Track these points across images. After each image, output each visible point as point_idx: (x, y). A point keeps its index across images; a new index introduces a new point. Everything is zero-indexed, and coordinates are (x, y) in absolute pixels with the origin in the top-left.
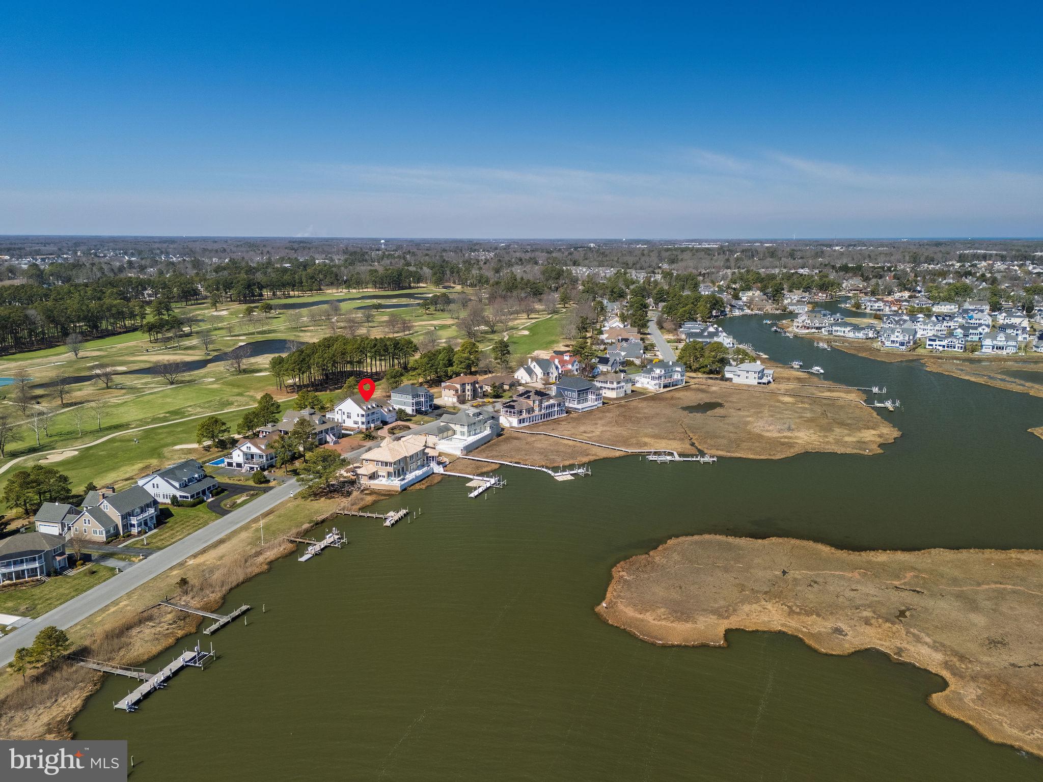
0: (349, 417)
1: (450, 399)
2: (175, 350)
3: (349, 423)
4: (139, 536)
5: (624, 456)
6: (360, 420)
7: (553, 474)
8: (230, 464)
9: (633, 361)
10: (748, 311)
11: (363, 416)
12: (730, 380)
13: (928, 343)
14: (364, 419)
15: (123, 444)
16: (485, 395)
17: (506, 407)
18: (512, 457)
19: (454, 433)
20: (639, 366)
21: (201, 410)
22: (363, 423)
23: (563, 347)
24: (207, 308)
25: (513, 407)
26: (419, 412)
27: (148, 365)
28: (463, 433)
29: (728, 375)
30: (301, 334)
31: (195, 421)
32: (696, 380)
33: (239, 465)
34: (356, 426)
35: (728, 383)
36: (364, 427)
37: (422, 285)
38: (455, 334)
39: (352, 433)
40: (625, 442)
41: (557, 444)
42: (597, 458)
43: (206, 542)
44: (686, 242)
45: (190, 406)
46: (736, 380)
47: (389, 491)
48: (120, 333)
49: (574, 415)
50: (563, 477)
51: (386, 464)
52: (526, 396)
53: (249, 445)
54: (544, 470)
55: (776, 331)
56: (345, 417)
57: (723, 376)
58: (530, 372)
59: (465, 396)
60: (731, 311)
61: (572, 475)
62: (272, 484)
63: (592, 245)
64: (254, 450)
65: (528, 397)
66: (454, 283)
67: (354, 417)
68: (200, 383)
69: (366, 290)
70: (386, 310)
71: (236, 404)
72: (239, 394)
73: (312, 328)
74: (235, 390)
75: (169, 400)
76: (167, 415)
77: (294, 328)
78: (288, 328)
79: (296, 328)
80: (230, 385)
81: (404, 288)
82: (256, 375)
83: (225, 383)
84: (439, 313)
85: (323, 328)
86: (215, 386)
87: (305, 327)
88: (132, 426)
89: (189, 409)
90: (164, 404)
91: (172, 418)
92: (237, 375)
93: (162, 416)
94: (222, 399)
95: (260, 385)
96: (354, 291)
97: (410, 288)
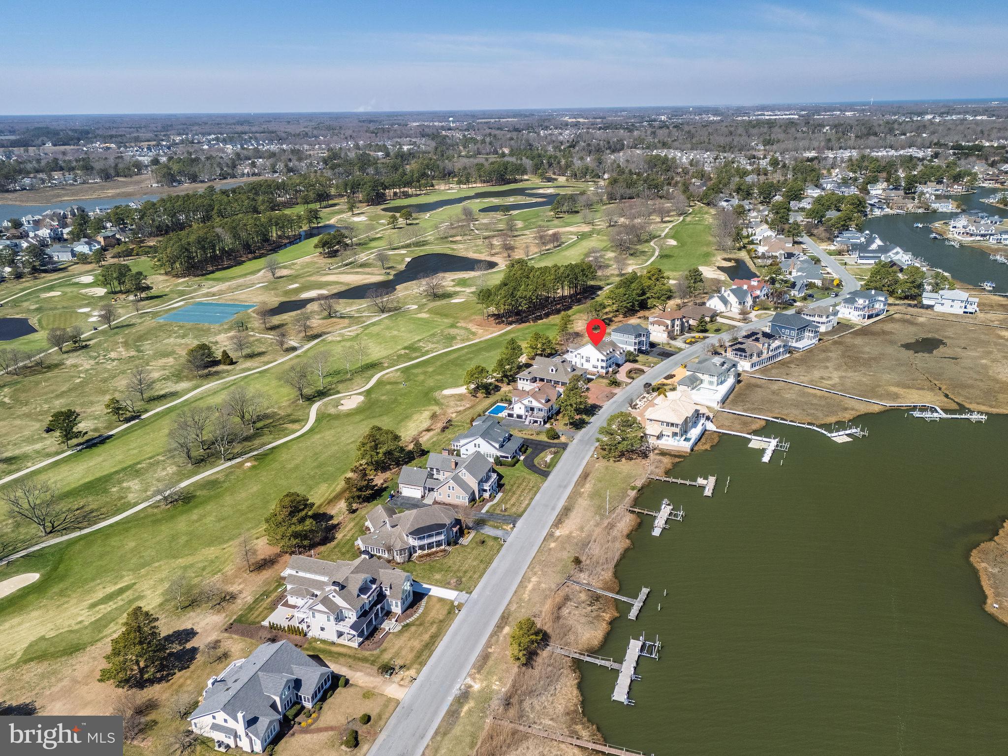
0: (588, 361)
1: (660, 335)
2: (352, 268)
3: (588, 366)
4: (492, 501)
5: (885, 411)
6: (600, 364)
7: (829, 435)
8: (510, 415)
9: (814, 283)
10: (888, 211)
11: (602, 360)
12: (930, 307)
14: (604, 364)
15: (394, 387)
16: (690, 329)
17: (736, 350)
18: (772, 412)
19: (702, 381)
20: (822, 289)
21: (433, 346)
22: (602, 367)
23: (723, 262)
24: (341, 212)
25: (743, 350)
26: (640, 351)
27: (343, 288)
28: (711, 383)
29: (926, 302)
30: (454, 246)
31: (438, 360)
32: (896, 308)
33: (519, 417)
34: (595, 370)
35: (929, 311)
36: (604, 371)
37: (526, 177)
38: (602, 245)
39: (594, 377)
40: (871, 391)
41: (804, 394)
42: (858, 414)
43: (553, 509)
44: (758, 110)
45: (419, 341)
46: (938, 308)
47: (678, 451)
48: (285, 246)
49: (796, 355)
50: (840, 437)
51: (672, 425)
52: (754, 338)
53: (531, 399)
54: (815, 428)
55: (935, 238)
56: (584, 361)
57: (921, 302)
58: (725, 301)
59: (673, 331)
60: (872, 210)
61: (848, 435)
62: (563, 439)
63: (664, 117)
64: (535, 404)
65: (757, 340)
66: (554, 174)
67: (593, 361)
68: (408, 311)
69: (474, 185)
70: (512, 212)
71: (458, 338)
72: (453, 326)
73: (459, 238)
74: (446, 320)
75: (395, 333)
76: (407, 351)
77: (442, 238)
78: (437, 239)
79: (444, 239)
80: (437, 314)
81: (509, 182)
82: (453, 301)
83: (430, 311)
84: (566, 216)
85: (470, 238)
86: (424, 315)
87: (451, 236)
88: (386, 365)
89: (421, 344)
90: (394, 337)
91: (414, 355)
92: (434, 301)
93: (403, 352)
94: (442, 331)
95: (465, 314)
96: (465, 186)
97: (516, 181)
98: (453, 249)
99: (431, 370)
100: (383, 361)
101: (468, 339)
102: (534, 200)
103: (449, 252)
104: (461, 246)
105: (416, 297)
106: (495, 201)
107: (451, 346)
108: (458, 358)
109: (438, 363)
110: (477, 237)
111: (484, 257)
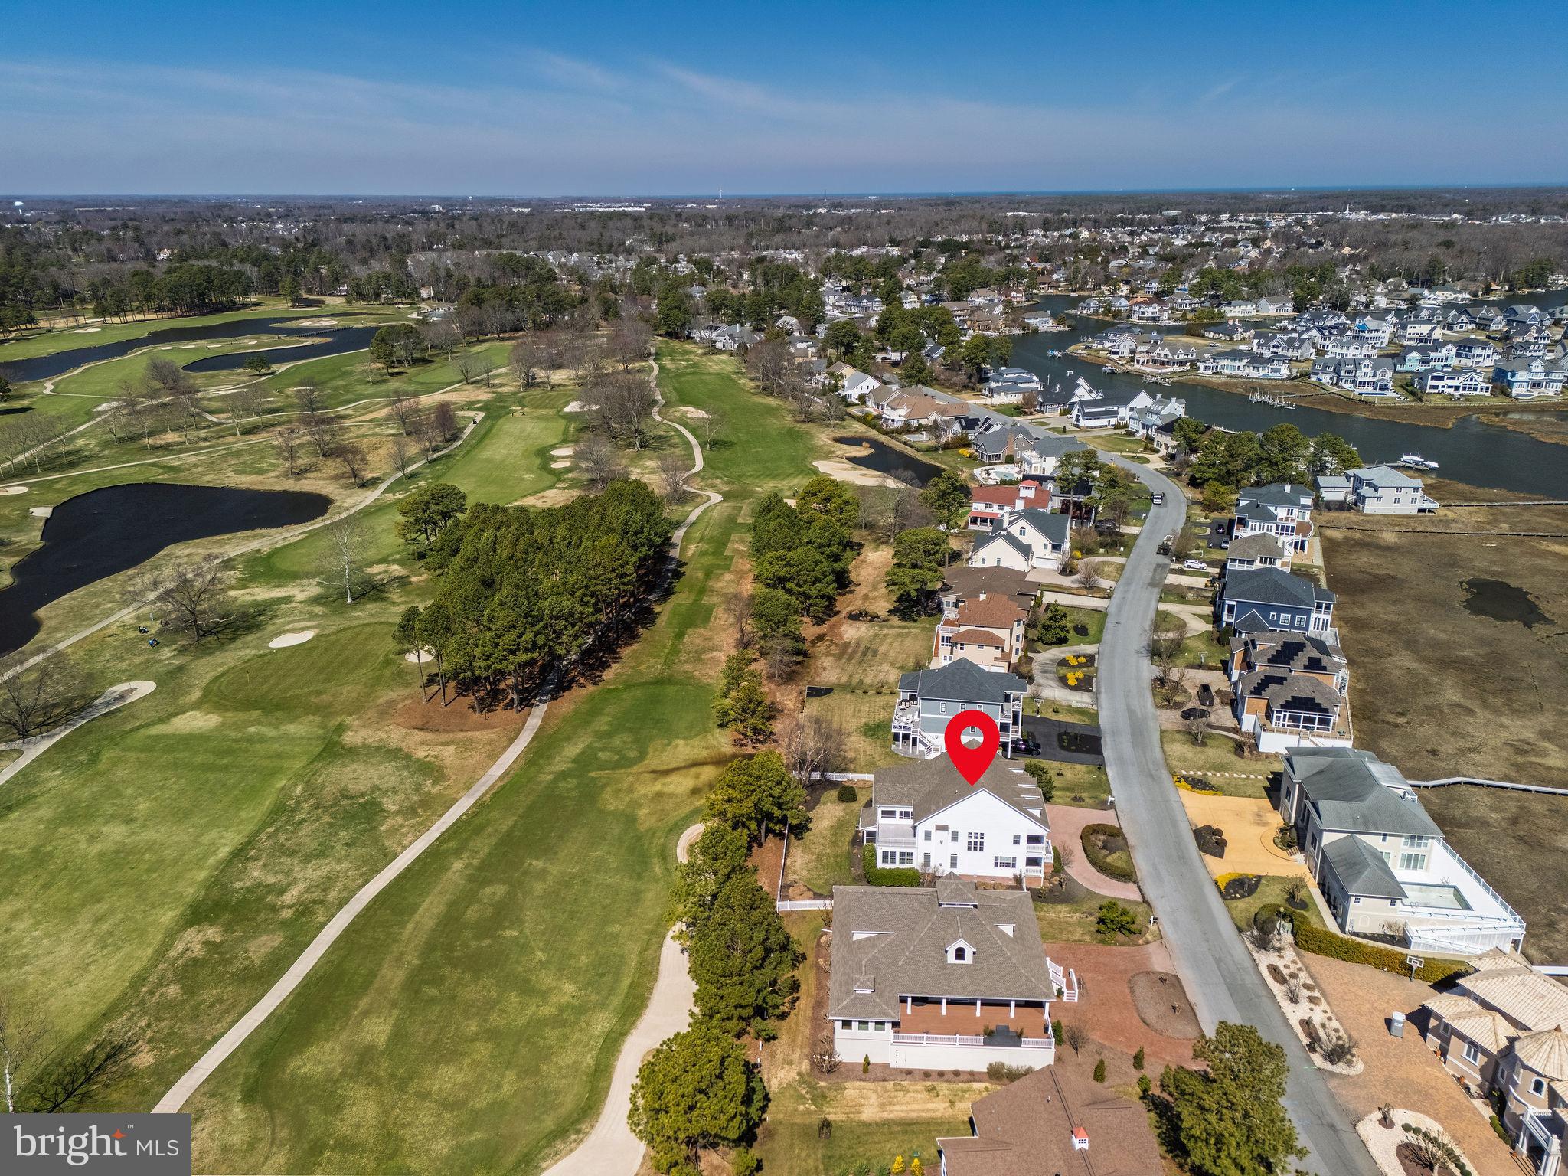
0: (976, 844)
13: (1430, 382)
17: (1288, 706)
21: (311, 872)
23: (845, 447)
25: (1311, 705)
26: (1015, 746)
29: (1328, 495)
30: (172, 460)
37: (253, 299)
45: (240, 854)
46: (1372, 507)
55: (1112, 372)
59: (1011, 656)
63: (437, 208)
66: (309, 291)
68: (121, 711)
69: (139, 317)
70: (274, 367)
71: (389, 804)
72: (332, 750)
73: (170, 437)
74: (292, 728)
75: (115, 833)
76: (213, 933)
77: (121, 440)
78: (107, 444)
79: (129, 442)
80: (248, 705)
81: (220, 308)
82: (276, 643)
83: (214, 698)
84: (411, 371)
85: (202, 434)
86: (197, 722)
87: (151, 434)
88: (145, 1059)
89: (256, 873)
90: (118, 859)
91: (261, 947)
92: (204, 651)
93: (194, 941)
94: (312, 790)
95: (349, 691)
96: (116, 320)
97: (234, 307)
98: (171, 469)
99: (378, 1030)
100: (118, 1027)
101: (431, 806)
102: (307, 342)
103: (164, 478)
104: (189, 458)
105: (130, 646)
106: (216, 347)
107: (390, 857)
108: (451, 919)
109: (393, 976)
110: (221, 432)
111: (273, 480)
